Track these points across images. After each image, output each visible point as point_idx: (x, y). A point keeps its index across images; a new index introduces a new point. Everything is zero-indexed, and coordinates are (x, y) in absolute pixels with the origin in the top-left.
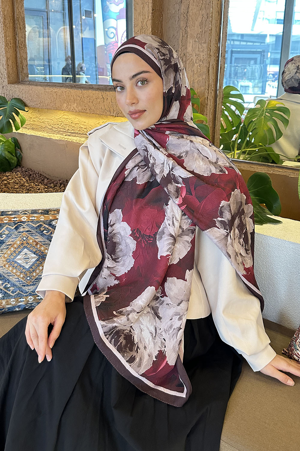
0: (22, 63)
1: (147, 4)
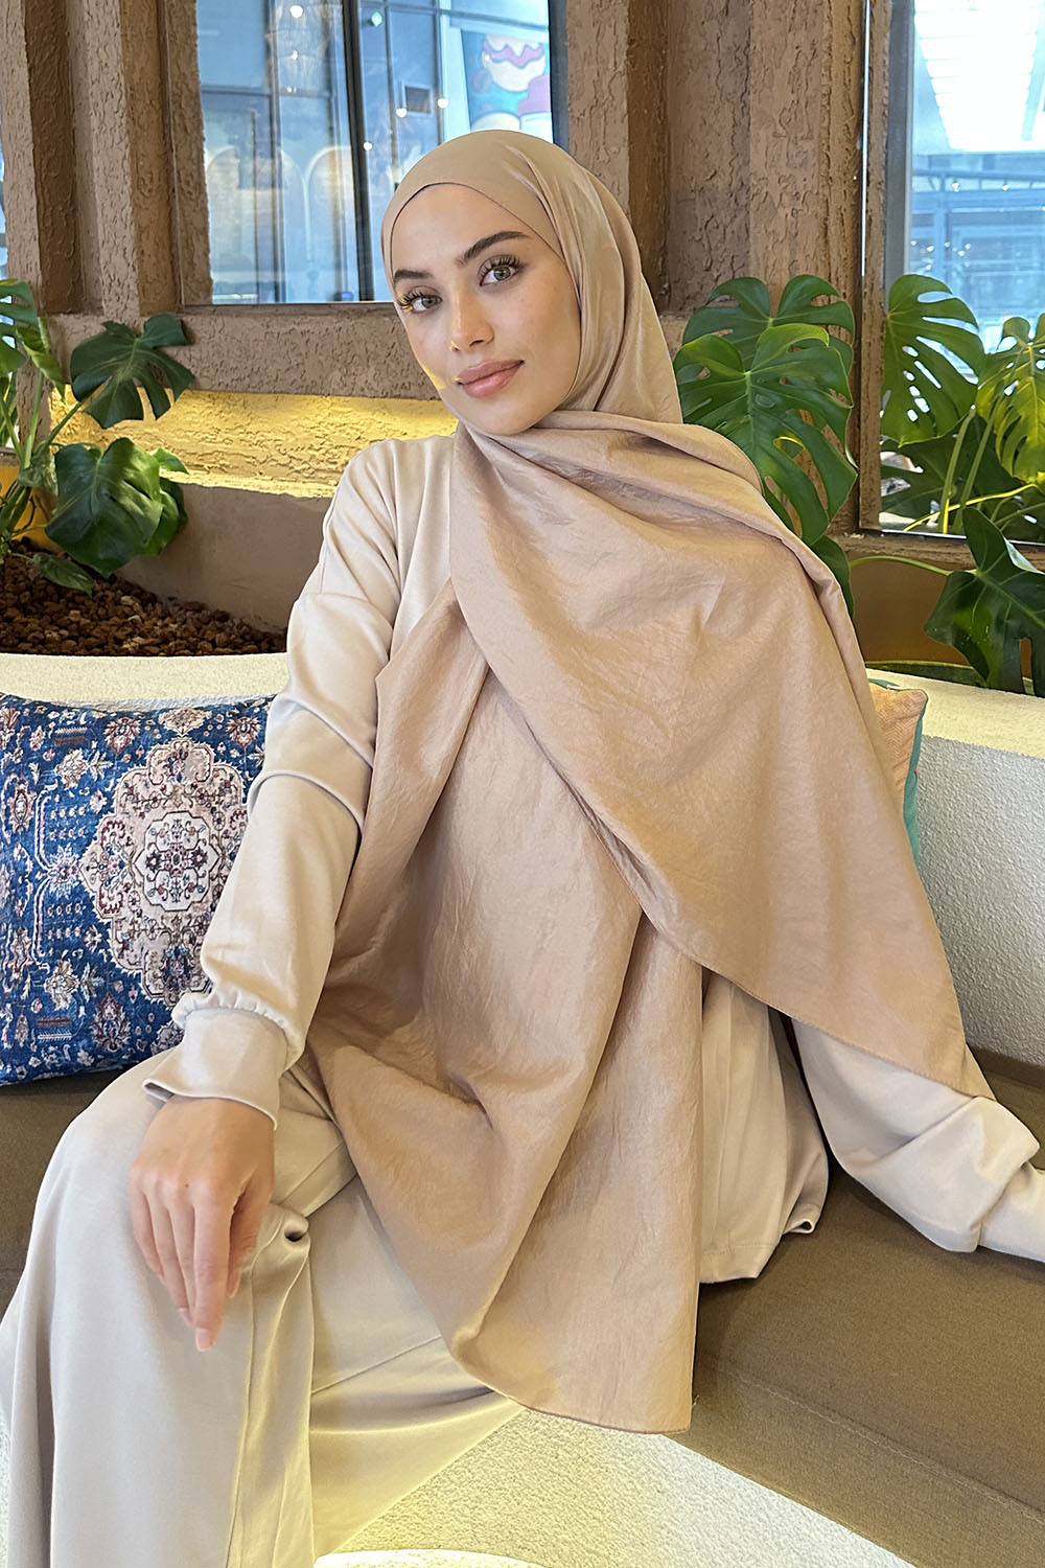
0: (188, 244)
1: (612, 22)
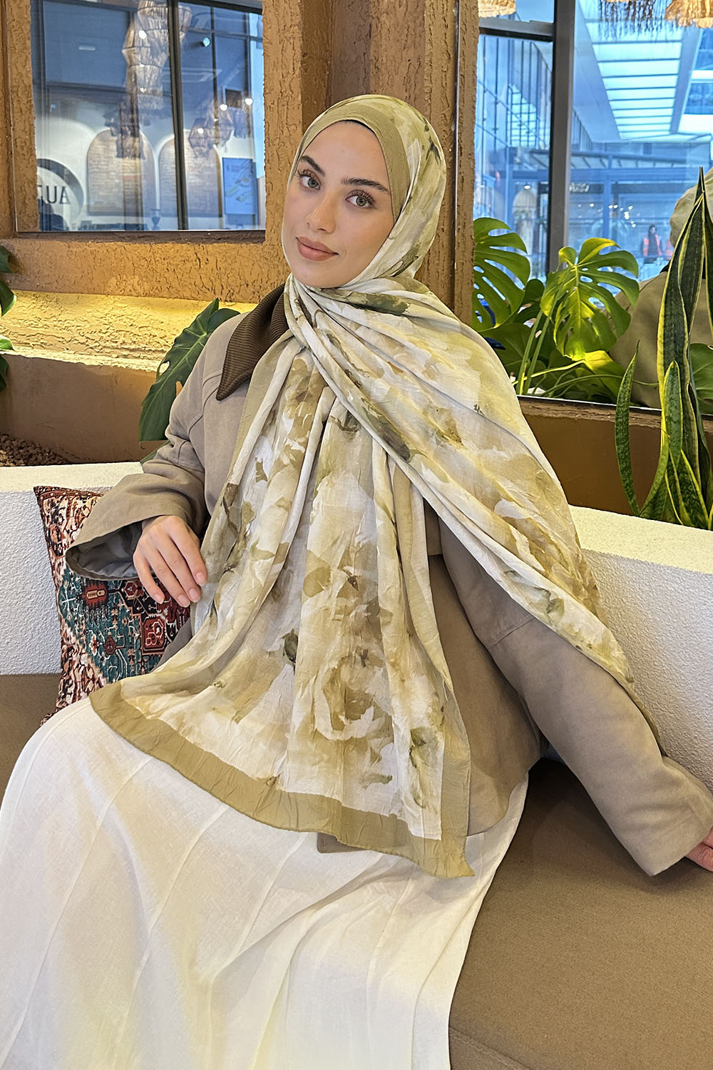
0: (21, 189)
1: (292, 41)
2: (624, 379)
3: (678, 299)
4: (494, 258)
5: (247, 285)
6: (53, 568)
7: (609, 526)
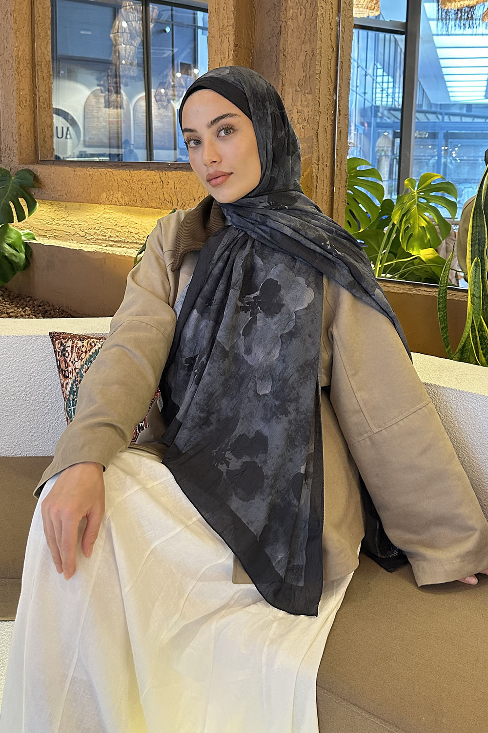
0: (43, 131)
1: (228, 36)
2: (444, 268)
3: (482, 216)
4: (360, 184)
5: (195, 200)
6: (62, 386)
7: (431, 365)
